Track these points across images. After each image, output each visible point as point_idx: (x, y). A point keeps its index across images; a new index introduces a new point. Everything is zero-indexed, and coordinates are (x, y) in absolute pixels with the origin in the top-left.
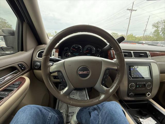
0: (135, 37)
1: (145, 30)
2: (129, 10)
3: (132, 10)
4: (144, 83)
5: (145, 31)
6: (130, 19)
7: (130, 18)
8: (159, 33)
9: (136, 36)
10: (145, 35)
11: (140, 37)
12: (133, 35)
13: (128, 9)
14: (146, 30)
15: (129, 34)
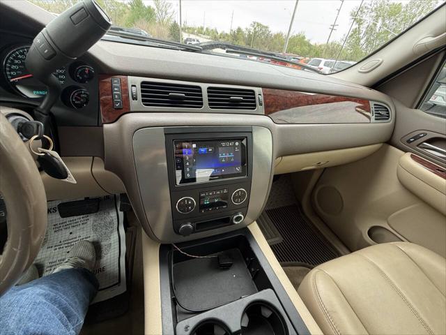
0: (310, 45)
1: (333, 26)
4: (225, 191)
5: (333, 28)
8: (359, 39)
9: (312, 43)
10: (330, 41)
11: (320, 46)
12: (304, 37)
15: (295, 34)
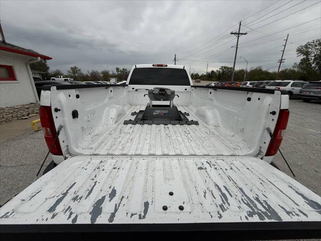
2: (235, 34)
3: (239, 34)
5: (281, 61)
6: (237, 48)
7: (237, 45)
8: (310, 64)
13: (232, 33)
14: (283, 61)
